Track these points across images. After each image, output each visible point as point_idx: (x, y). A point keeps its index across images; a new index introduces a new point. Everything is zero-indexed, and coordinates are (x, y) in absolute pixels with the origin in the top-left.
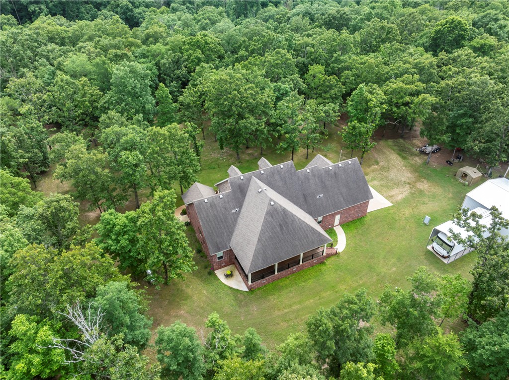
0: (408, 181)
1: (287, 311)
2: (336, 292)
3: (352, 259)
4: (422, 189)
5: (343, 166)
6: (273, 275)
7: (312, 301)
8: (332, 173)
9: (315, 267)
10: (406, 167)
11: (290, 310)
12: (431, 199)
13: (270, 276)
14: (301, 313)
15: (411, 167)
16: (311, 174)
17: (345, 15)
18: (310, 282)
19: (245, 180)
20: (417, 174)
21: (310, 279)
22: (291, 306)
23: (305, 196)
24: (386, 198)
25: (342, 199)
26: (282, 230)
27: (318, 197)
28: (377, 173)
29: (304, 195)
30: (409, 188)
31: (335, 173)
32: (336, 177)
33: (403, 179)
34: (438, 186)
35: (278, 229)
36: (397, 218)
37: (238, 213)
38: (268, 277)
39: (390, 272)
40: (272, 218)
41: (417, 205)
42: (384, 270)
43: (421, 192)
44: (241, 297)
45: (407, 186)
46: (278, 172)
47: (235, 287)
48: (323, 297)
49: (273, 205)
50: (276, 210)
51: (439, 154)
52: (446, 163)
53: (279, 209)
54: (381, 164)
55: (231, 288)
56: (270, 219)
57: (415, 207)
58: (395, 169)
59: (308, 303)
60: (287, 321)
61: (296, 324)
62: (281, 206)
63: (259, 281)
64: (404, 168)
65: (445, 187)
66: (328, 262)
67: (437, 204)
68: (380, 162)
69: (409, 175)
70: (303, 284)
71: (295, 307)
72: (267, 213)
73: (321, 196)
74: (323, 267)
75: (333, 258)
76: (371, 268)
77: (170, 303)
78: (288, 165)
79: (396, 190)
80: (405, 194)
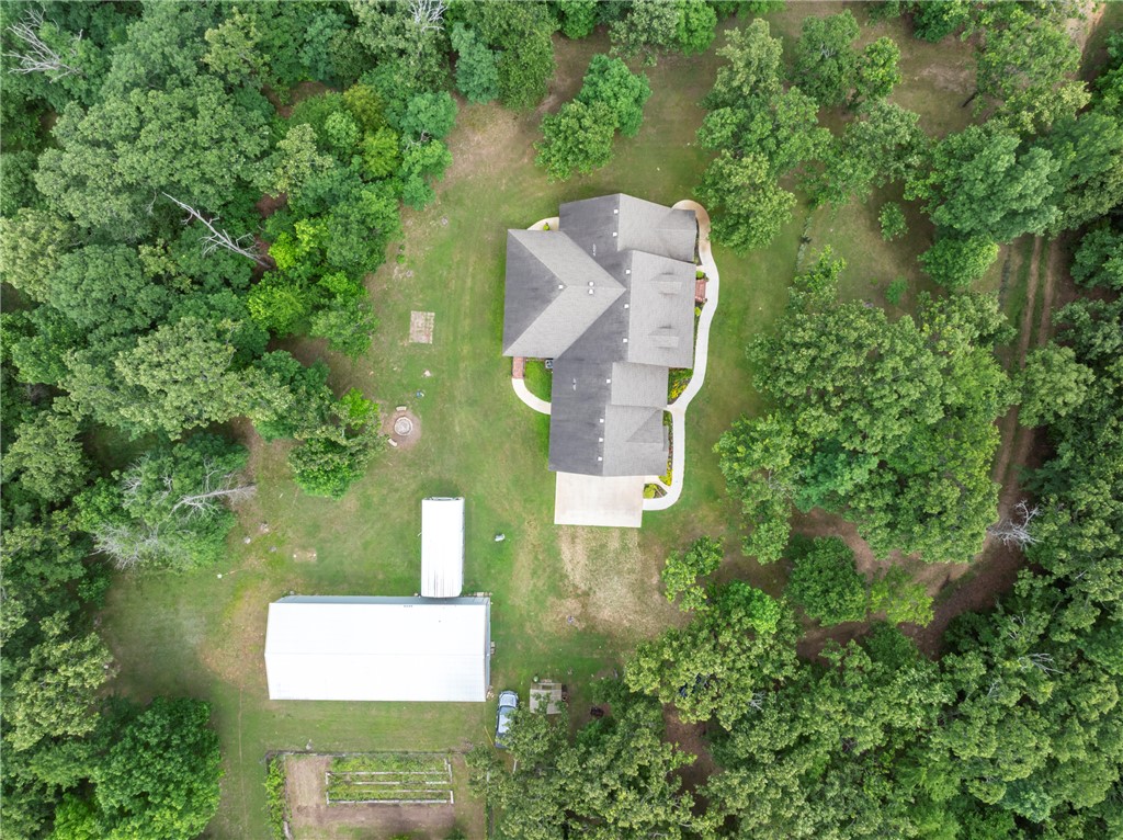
0: (593, 599)
1: (470, 270)
4: (563, 601)
7: (468, 303)
8: (594, 420)
11: (469, 274)
12: (537, 592)
14: (460, 282)
16: (604, 384)
20: (600, 629)
22: (474, 277)
23: (581, 360)
27: (575, 381)
28: (637, 568)
29: (583, 360)
30: (577, 583)
32: (589, 424)
33: (600, 594)
34: (556, 632)
36: (528, 506)
37: (590, 253)
41: (536, 558)
42: (463, 415)
43: (558, 593)
45: (583, 587)
50: (550, 288)
53: (553, 294)
57: (536, 552)
59: (468, 297)
67: (524, 591)
72: (554, 276)
73: (575, 387)
76: (473, 402)
79: (582, 559)
80: (568, 567)
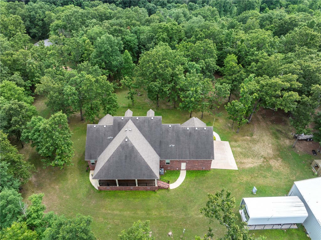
0: (266, 156)
1: (110, 212)
2: (148, 214)
3: (177, 196)
4: (272, 166)
5: (199, 130)
6: (116, 186)
7: (128, 213)
8: (188, 132)
9: (148, 192)
10: (273, 144)
11: (112, 212)
12: (274, 176)
13: (113, 186)
14: (116, 217)
15: (277, 146)
16: (171, 129)
17: (294, 22)
18: (137, 200)
19: (124, 121)
20: (278, 153)
21: (139, 198)
22: (114, 210)
24: (237, 163)
25: (188, 153)
26: (126, 159)
27: (170, 146)
28: (245, 142)
29: (160, 141)
30: (262, 162)
31: (190, 133)
32: (190, 136)
33: (263, 153)
34: (288, 168)
35: (124, 158)
36: (233, 180)
37: (111, 140)
38: (112, 186)
39: (197, 217)
40: (123, 149)
41: (257, 176)
42: (193, 213)
43: (270, 168)
44: (92, 191)
45: (262, 159)
46: (149, 121)
47: (93, 185)
48: (137, 214)
49: (126, 141)
50: (127, 145)
51: (311, 143)
52: (311, 152)
53: (130, 145)
54: (254, 137)
55: (91, 184)
56: (121, 150)
57: (255, 177)
58: (262, 144)
59: (125, 213)
60: (104, 218)
61: (108, 222)
62: (131, 144)
63: (105, 187)
64: (270, 145)
65: (294, 170)
66: (159, 192)
67: (276, 181)
68: (255, 135)
69: (270, 151)
70: (132, 200)
71: (115, 212)
72: (121, 145)
73: (173, 146)
74: (153, 194)
75: (164, 191)
76: (185, 208)
77: (55, 180)
78: (157, 118)
79: (250, 160)
80: (256, 164)
